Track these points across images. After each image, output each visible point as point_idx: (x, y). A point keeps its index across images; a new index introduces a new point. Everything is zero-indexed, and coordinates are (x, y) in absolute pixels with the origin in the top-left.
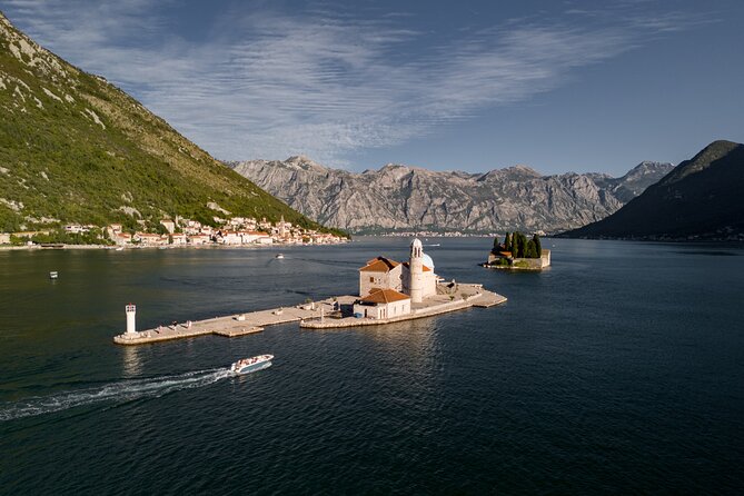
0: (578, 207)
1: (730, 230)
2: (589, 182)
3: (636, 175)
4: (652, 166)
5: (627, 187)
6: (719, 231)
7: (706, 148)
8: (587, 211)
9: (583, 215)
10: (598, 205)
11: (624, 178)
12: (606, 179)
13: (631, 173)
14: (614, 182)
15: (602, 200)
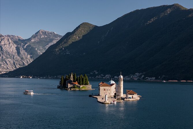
0: (4, 57)
1: (97, 73)
2: (10, 41)
3: (36, 39)
4: (45, 33)
5: (32, 45)
6: (91, 73)
7: (79, 26)
8: (10, 60)
9: (8, 62)
10: (16, 56)
11: (29, 40)
12: (19, 40)
13: (34, 37)
14: (25, 41)
15: (19, 53)
